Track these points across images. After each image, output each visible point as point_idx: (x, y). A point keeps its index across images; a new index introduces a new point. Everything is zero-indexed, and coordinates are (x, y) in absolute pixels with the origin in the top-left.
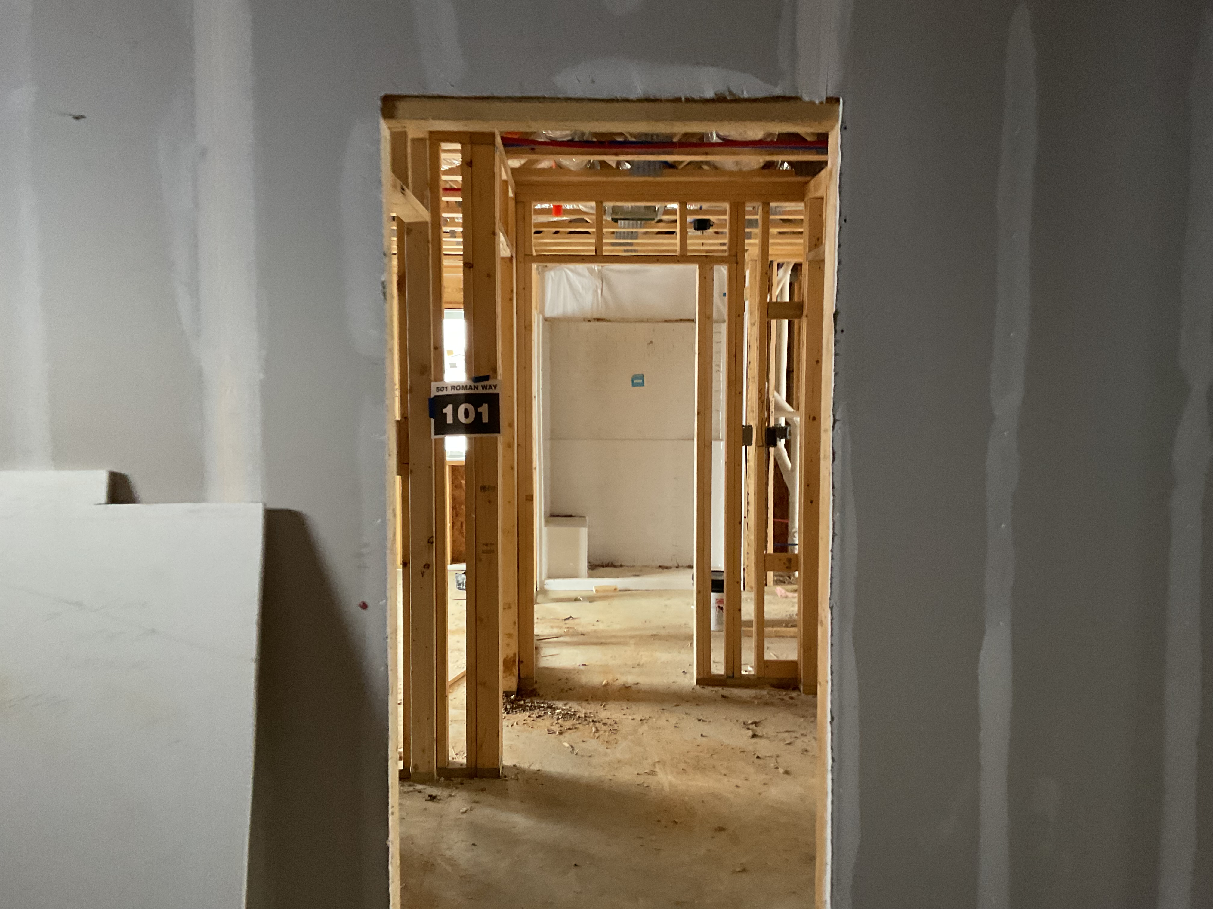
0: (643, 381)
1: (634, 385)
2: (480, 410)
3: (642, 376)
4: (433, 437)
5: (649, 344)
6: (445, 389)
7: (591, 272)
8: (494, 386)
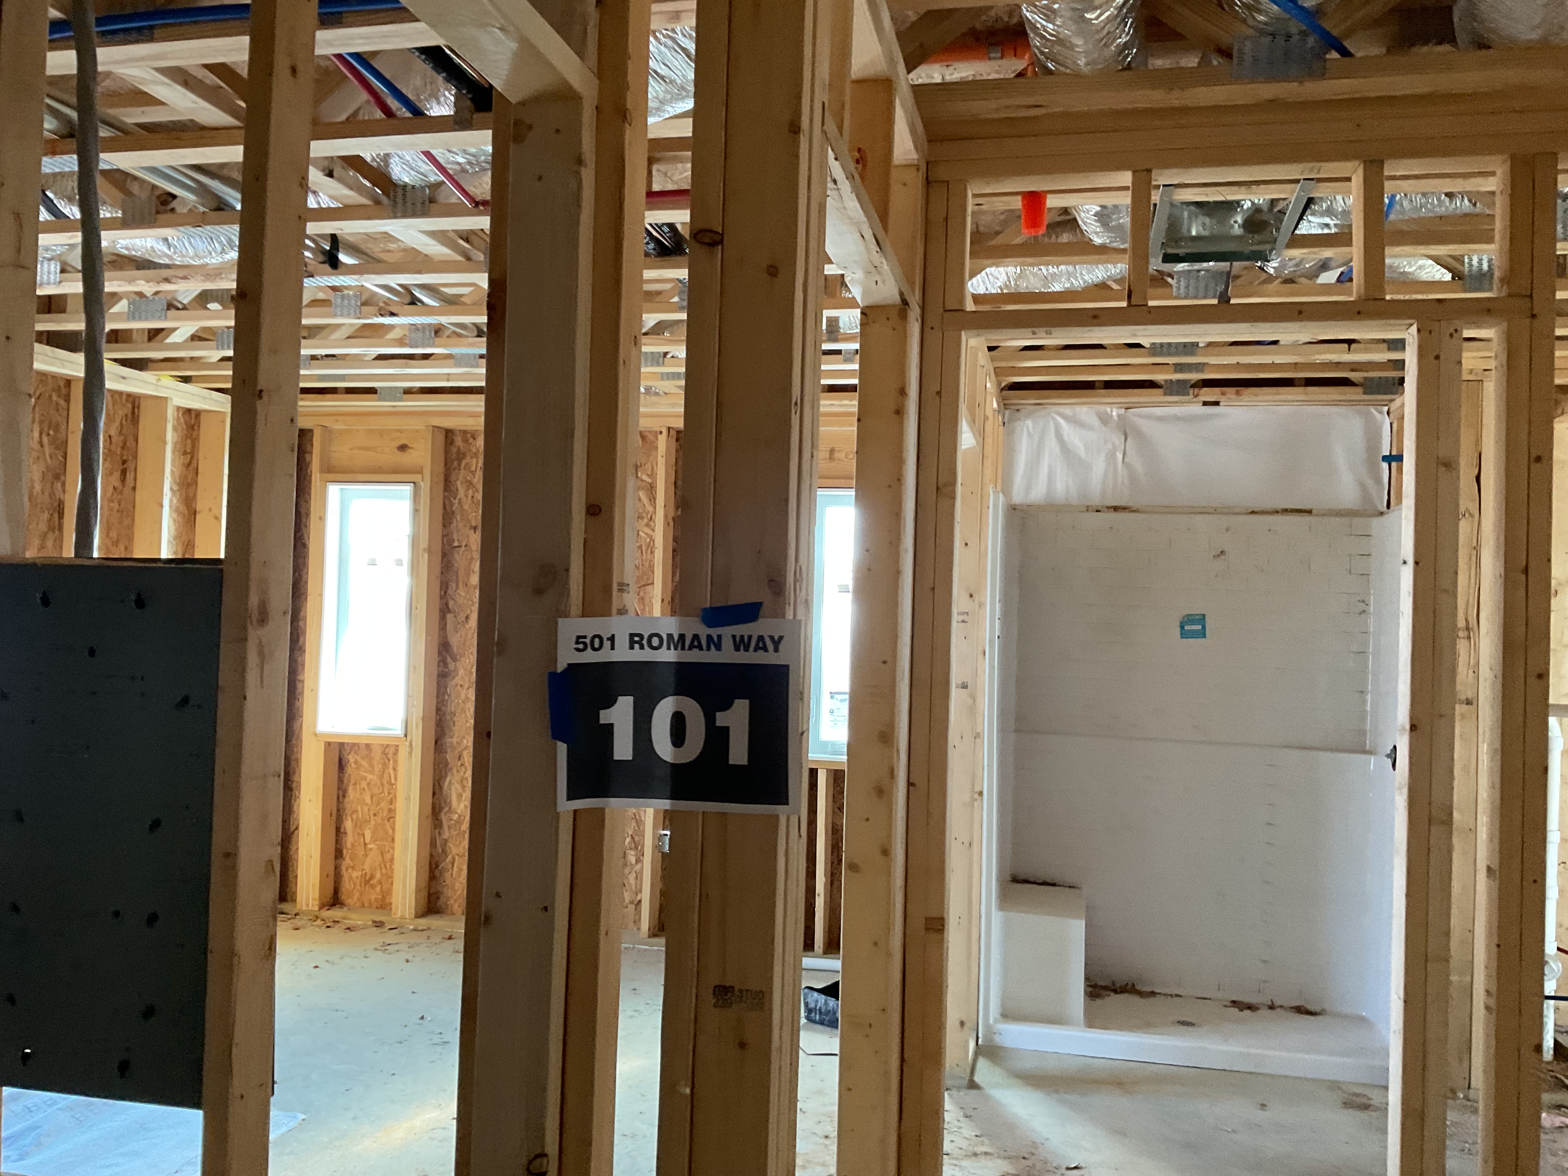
0: (1204, 628)
1: (1184, 634)
2: (722, 719)
3: (1202, 619)
4: (566, 806)
5: (1219, 555)
6: (607, 644)
7: (1105, 420)
8: (772, 638)
